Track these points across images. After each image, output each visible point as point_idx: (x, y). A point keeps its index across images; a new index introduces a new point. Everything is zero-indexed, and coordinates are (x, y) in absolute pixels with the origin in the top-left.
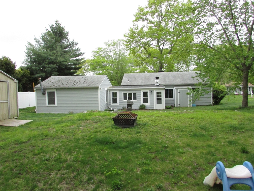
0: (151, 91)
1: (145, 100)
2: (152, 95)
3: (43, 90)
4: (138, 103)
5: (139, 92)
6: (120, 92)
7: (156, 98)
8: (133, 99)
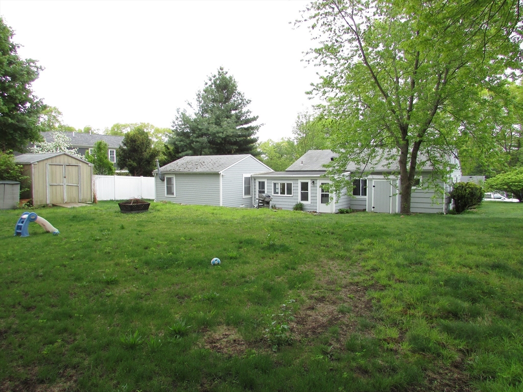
0: (313, 182)
1: (305, 197)
2: (315, 188)
3: (160, 176)
4: (294, 201)
5: (295, 182)
6: (270, 181)
7: (321, 193)
8: (287, 194)
